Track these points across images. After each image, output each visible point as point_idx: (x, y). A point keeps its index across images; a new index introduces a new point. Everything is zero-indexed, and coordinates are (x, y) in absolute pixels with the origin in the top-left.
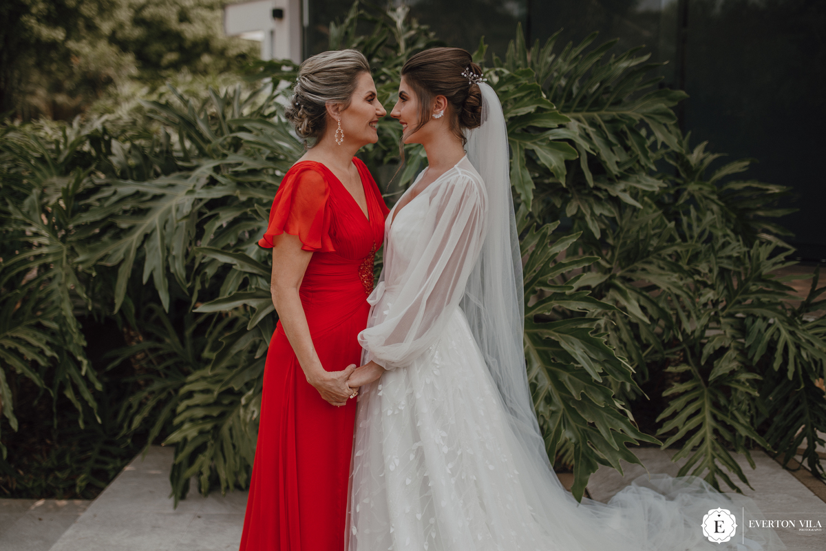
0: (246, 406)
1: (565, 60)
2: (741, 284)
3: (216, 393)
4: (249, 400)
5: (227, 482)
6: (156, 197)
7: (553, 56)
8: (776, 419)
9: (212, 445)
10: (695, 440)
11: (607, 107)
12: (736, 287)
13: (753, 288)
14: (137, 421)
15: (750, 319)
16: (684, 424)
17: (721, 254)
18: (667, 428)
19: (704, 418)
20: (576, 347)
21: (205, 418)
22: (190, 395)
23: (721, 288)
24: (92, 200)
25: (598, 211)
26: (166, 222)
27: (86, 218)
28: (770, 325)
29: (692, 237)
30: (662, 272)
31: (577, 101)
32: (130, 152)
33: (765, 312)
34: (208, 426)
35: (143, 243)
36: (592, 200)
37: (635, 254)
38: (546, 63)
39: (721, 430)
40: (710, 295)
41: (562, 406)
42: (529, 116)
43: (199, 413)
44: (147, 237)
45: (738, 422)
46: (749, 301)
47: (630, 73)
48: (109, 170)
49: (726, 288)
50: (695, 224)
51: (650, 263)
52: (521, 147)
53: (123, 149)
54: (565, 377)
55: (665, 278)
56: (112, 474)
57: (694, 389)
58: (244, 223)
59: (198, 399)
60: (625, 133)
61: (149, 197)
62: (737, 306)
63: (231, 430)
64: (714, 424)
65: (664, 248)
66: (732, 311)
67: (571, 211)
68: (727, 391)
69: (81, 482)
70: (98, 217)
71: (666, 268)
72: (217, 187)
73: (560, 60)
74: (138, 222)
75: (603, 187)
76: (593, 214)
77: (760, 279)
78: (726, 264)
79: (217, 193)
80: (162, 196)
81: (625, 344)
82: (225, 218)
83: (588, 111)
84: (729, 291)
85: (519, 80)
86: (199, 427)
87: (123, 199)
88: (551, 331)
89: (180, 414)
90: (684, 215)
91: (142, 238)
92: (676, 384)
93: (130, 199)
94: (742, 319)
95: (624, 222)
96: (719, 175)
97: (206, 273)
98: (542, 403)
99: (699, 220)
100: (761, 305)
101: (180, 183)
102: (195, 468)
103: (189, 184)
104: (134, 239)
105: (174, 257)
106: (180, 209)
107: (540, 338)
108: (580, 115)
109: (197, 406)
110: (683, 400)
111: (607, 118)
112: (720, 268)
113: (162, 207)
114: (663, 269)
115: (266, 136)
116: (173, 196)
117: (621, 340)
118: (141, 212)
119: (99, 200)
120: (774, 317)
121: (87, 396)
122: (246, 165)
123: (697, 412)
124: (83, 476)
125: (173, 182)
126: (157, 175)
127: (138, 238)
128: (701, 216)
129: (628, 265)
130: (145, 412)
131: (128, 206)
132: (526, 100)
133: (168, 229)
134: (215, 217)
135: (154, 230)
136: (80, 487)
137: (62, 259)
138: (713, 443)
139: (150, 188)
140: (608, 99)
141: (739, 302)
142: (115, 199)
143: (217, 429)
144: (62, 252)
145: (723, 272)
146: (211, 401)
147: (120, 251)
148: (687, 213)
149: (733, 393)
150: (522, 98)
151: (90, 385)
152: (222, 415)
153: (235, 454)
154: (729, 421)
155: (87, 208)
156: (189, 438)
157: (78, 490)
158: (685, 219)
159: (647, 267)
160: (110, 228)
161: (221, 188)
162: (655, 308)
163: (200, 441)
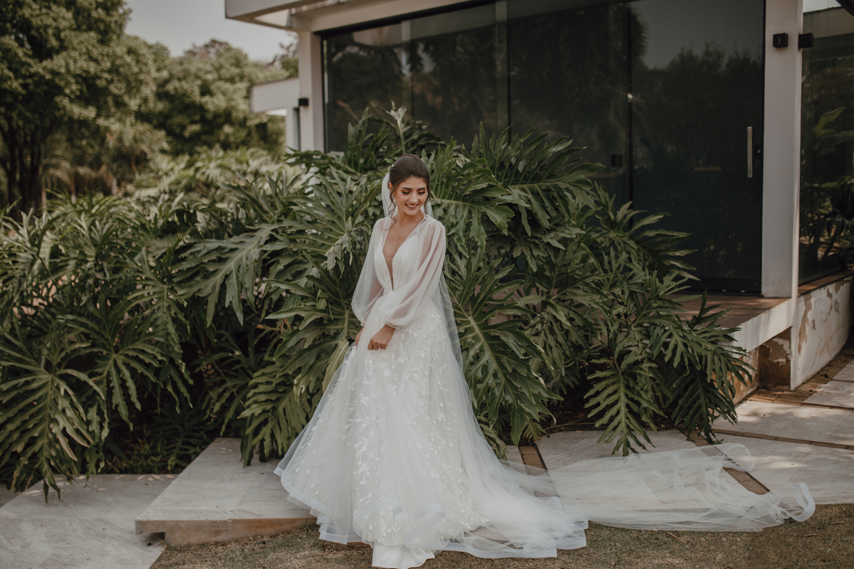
0: (297, 385)
1: (513, 148)
2: (645, 303)
3: (274, 385)
4: (299, 381)
5: (282, 445)
6: (232, 250)
7: (506, 144)
8: (680, 402)
9: (272, 420)
10: (613, 411)
11: (543, 180)
12: (642, 305)
13: (655, 305)
14: (217, 407)
15: (653, 327)
16: (605, 400)
17: (631, 282)
18: (593, 402)
19: (620, 397)
20: (510, 338)
21: (266, 401)
22: (256, 386)
23: (632, 305)
24: (186, 254)
25: (536, 253)
26: (239, 266)
27: (185, 266)
28: (666, 331)
29: (611, 270)
30: (586, 294)
31: (523, 176)
32: (210, 220)
33: (664, 322)
34: (269, 407)
35: (225, 280)
36: (532, 246)
37: (566, 282)
38: (501, 150)
39: (631, 404)
40: (621, 309)
41: (504, 380)
42: (483, 190)
43: (262, 398)
44: (227, 277)
45: (642, 398)
46: (652, 314)
47: (560, 155)
48: (195, 233)
49: (635, 305)
50: (614, 261)
51: (578, 288)
52: (478, 211)
53: (205, 218)
54: (504, 359)
55: (588, 298)
56: (193, 456)
57: (613, 376)
58: (296, 266)
59: (261, 388)
60: (555, 199)
61: (227, 250)
62: (644, 318)
63: (284, 410)
64: (627, 401)
65: (587, 277)
66: (640, 322)
67: (516, 253)
68: (634, 377)
69: (172, 462)
70: (193, 265)
71: (589, 291)
72: (277, 243)
73: (510, 148)
74: (221, 267)
75: (539, 236)
76: (532, 255)
77: (658, 298)
78: (634, 288)
79: (277, 246)
80: (236, 249)
81: (560, 345)
82: (284, 262)
83: (530, 183)
84: (637, 308)
85: (477, 166)
86: (263, 407)
87: (209, 252)
88: (496, 330)
89: (249, 399)
90: (606, 255)
91: (224, 278)
92: (597, 372)
93: (215, 252)
94: (648, 327)
95: (557, 260)
96: (637, 226)
97: (272, 298)
98: (492, 378)
99: (617, 257)
100: (660, 316)
101: (248, 240)
102: (260, 437)
103: (255, 241)
104: (218, 279)
105: (246, 289)
106: (249, 257)
107: (489, 335)
108: (525, 186)
109: (260, 393)
110: (603, 384)
111: (544, 188)
112: (630, 291)
113: (236, 257)
114: (587, 292)
115: (307, 207)
116: (244, 249)
117: (557, 341)
118: (221, 260)
119: (191, 254)
120: (669, 325)
121: (183, 389)
122: (296, 228)
123: (615, 392)
124: (173, 458)
125: (243, 240)
126: (230, 236)
127: (221, 277)
128: (619, 255)
129: (562, 290)
130: (223, 400)
131: (214, 257)
132: (481, 179)
133: (241, 272)
134: (277, 262)
135: (231, 272)
136: (171, 466)
137: (164, 296)
138: (626, 414)
139: (228, 243)
140: (544, 175)
141: (645, 315)
142: (204, 252)
143: (274, 409)
144: (164, 291)
145: (632, 294)
146: (271, 389)
147: (208, 287)
148: (608, 254)
149: (638, 377)
150: (478, 178)
151: (185, 382)
152: (278, 400)
153: (288, 425)
154: (636, 398)
155: (184, 259)
156: (256, 414)
157: (169, 468)
158: (606, 258)
159: (575, 291)
160: (200, 272)
161: (280, 243)
162: (580, 318)
163: (262, 418)
